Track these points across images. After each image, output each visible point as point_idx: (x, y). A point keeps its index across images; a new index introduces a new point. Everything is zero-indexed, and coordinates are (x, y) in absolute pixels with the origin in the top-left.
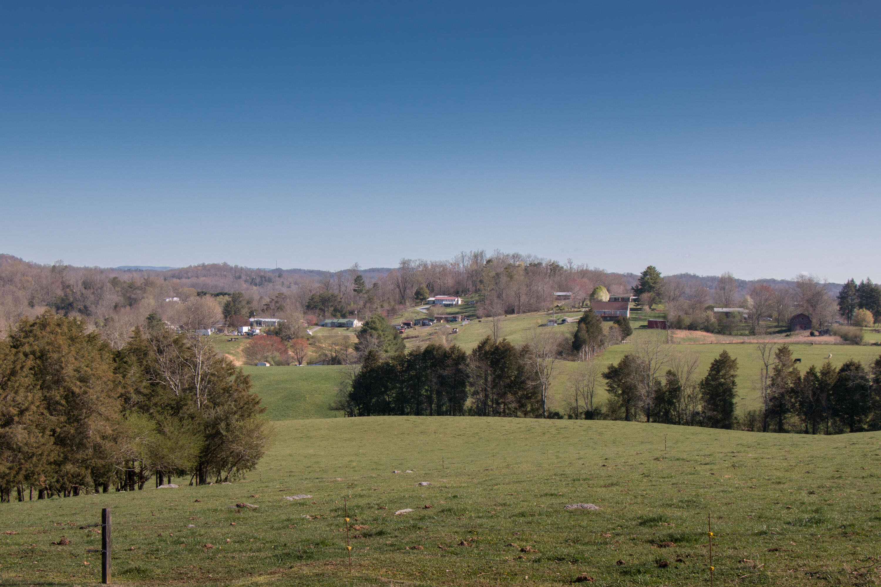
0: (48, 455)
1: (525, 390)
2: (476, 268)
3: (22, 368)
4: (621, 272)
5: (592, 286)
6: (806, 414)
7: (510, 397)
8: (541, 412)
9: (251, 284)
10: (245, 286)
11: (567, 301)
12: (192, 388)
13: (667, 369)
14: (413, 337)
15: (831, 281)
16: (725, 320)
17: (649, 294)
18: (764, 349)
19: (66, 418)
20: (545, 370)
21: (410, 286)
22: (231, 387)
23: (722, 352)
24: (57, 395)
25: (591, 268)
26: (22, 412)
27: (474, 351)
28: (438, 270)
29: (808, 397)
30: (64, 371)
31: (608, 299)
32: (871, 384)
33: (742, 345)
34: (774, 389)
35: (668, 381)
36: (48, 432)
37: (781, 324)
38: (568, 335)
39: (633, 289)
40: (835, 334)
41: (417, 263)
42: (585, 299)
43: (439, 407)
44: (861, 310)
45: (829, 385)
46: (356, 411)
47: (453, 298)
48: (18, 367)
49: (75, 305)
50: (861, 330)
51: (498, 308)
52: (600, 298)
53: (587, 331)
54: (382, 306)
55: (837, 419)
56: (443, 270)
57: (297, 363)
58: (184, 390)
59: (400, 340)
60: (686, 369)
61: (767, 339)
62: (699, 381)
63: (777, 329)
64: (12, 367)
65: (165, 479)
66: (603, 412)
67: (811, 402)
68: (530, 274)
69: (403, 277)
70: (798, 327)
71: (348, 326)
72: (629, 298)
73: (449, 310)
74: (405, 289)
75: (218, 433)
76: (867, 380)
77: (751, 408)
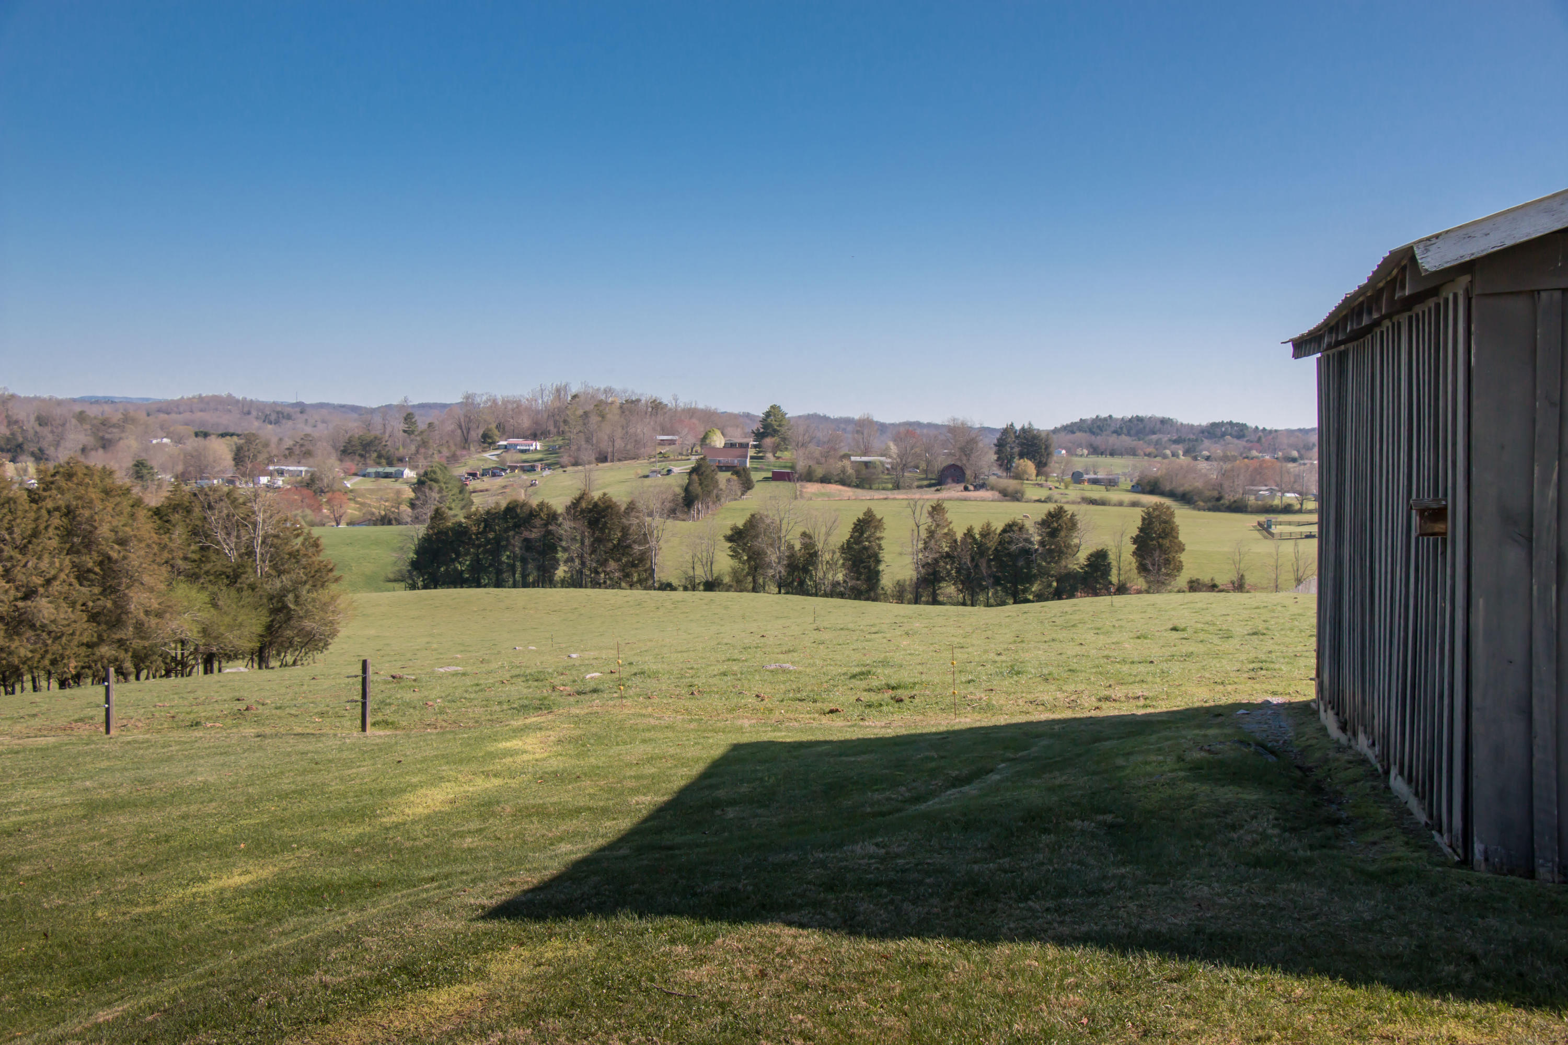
0: (81, 635)
1: (631, 555)
2: (559, 405)
3: (46, 528)
4: (736, 411)
5: (702, 429)
6: (963, 583)
7: (612, 565)
8: (650, 582)
9: (264, 421)
10: (256, 424)
11: (673, 446)
12: (250, 553)
13: (802, 530)
14: (481, 491)
15: (986, 425)
16: (864, 471)
17: (773, 439)
18: (915, 505)
19: (101, 589)
20: (655, 532)
21: (474, 426)
22: (298, 551)
23: (866, 510)
24: (89, 561)
25: (701, 406)
26: (48, 582)
27: (568, 509)
28: (510, 406)
29: (965, 563)
30: (98, 532)
31: (722, 445)
32: (1036, 547)
33: (885, 502)
34: (927, 554)
35: (803, 544)
36: (79, 607)
37: (930, 476)
38: (678, 490)
39: (753, 432)
40: (992, 489)
41: (484, 398)
42: (694, 445)
43: (524, 576)
44: (1022, 461)
45: (989, 548)
46: (420, 584)
47: (529, 442)
48: (42, 527)
49: (25, 447)
50: (1022, 484)
51: (588, 454)
52: (713, 444)
53: (701, 484)
54: (440, 452)
55: (999, 588)
56: (517, 407)
57: (334, 524)
58: (241, 556)
59: (467, 495)
60: (823, 530)
61: (917, 495)
62: (839, 544)
63: (925, 483)
64: (34, 526)
65: (216, 665)
66: (725, 582)
67: (969, 568)
68: (627, 413)
69: (466, 416)
70: (949, 480)
71: (398, 476)
72: (748, 444)
73: (525, 457)
74: (469, 430)
75: (285, 606)
76: (1031, 543)
77: (900, 577)
